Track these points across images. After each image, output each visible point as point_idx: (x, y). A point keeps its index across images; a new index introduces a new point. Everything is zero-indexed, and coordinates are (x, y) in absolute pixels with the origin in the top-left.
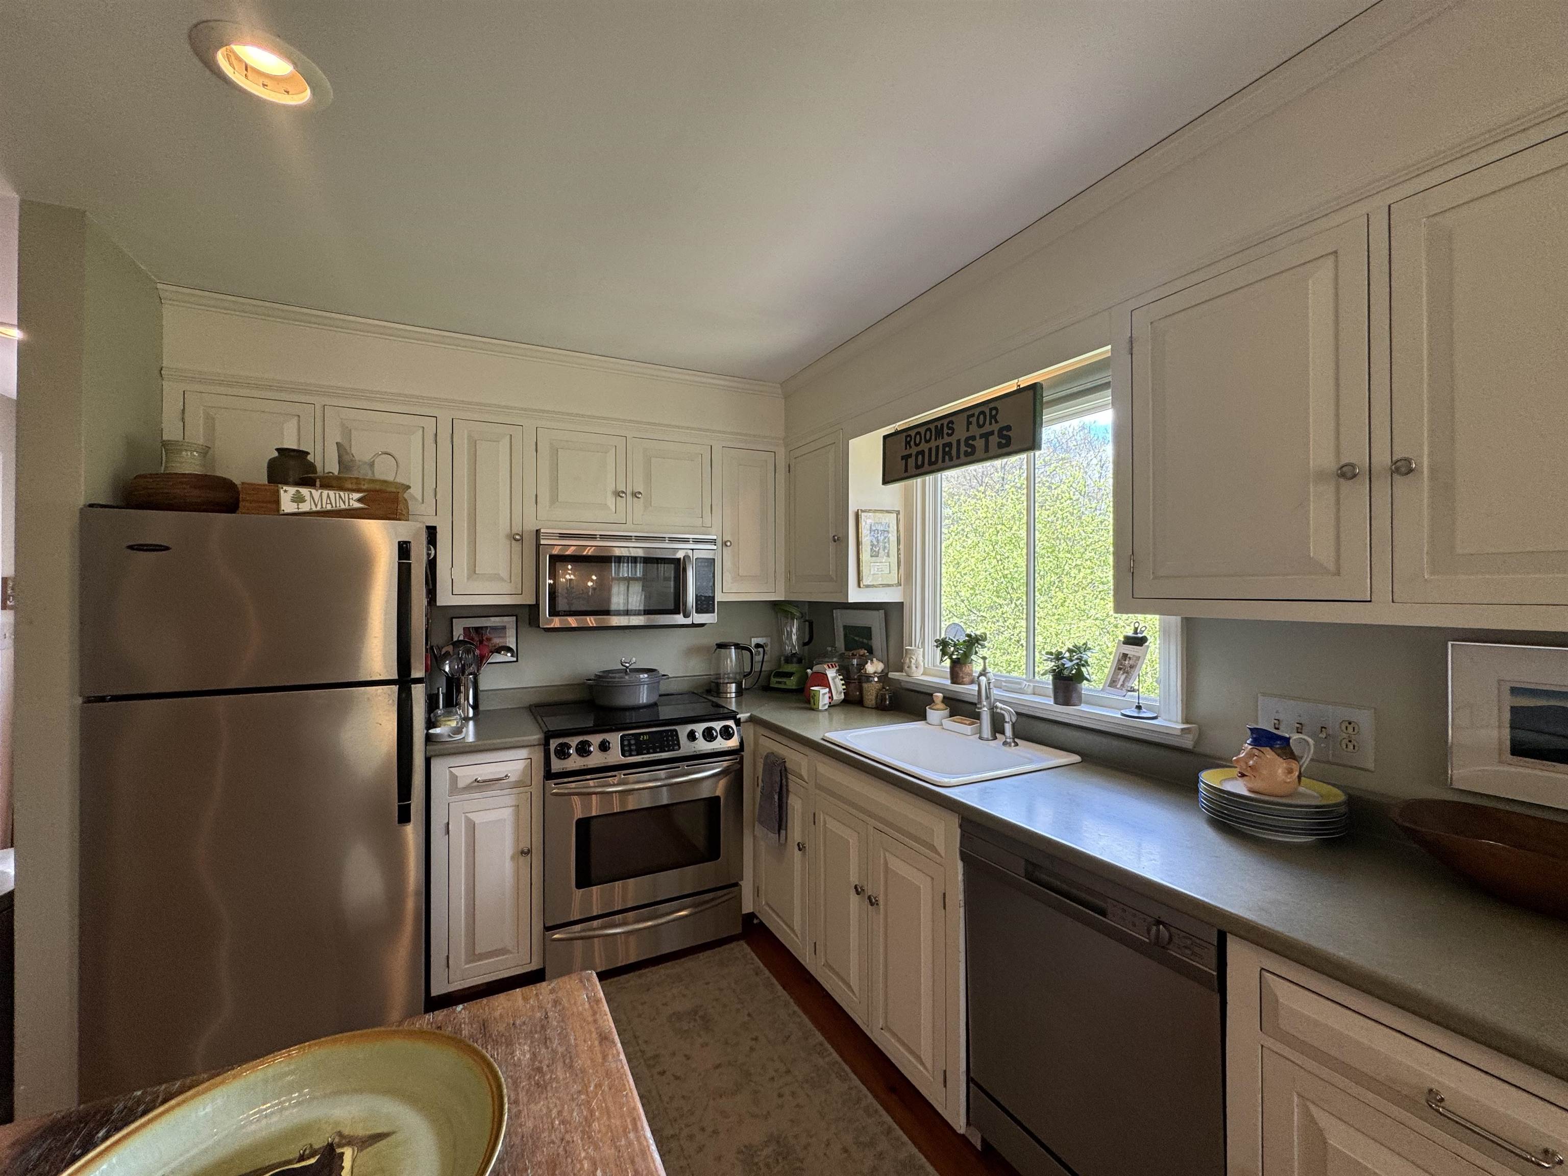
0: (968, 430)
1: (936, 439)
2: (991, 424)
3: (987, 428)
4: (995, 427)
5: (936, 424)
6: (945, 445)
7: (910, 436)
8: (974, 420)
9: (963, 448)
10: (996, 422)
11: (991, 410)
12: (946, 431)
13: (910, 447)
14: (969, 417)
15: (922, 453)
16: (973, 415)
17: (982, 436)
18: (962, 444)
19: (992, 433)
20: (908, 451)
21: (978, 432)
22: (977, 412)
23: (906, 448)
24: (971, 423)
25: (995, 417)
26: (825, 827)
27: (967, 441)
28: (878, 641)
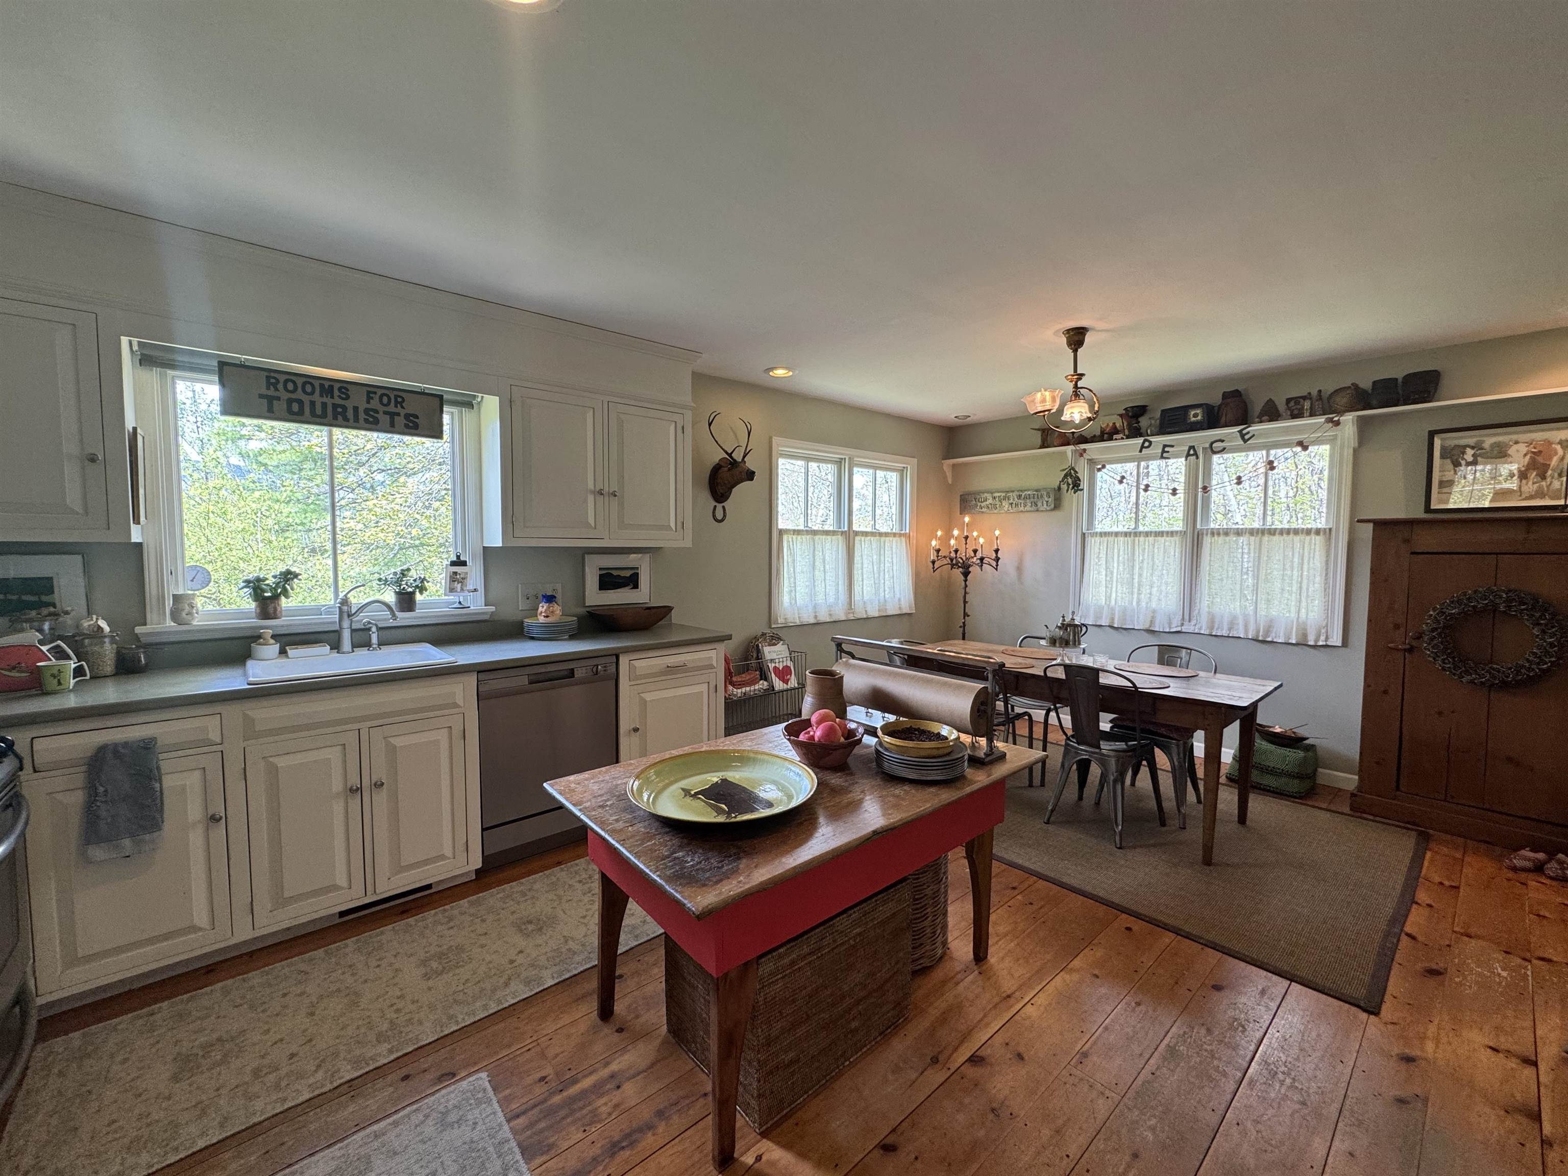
1: (321, 395)
3: (391, 407)
4: (403, 412)
5: (321, 382)
6: (335, 406)
7: (278, 381)
8: (377, 398)
9: (362, 416)
10: (403, 407)
11: (396, 397)
12: (336, 393)
14: (368, 392)
15: (300, 402)
16: (375, 393)
17: (385, 413)
18: (361, 410)
19: (398, 414)
20: (271, 392)
21: (381, 409)
22: (380, 392)
23: (268, 388)
24: (372, 398)
25: (401, 403)
26: (273, 772)
27: (367, 411)
28: (72, 594)
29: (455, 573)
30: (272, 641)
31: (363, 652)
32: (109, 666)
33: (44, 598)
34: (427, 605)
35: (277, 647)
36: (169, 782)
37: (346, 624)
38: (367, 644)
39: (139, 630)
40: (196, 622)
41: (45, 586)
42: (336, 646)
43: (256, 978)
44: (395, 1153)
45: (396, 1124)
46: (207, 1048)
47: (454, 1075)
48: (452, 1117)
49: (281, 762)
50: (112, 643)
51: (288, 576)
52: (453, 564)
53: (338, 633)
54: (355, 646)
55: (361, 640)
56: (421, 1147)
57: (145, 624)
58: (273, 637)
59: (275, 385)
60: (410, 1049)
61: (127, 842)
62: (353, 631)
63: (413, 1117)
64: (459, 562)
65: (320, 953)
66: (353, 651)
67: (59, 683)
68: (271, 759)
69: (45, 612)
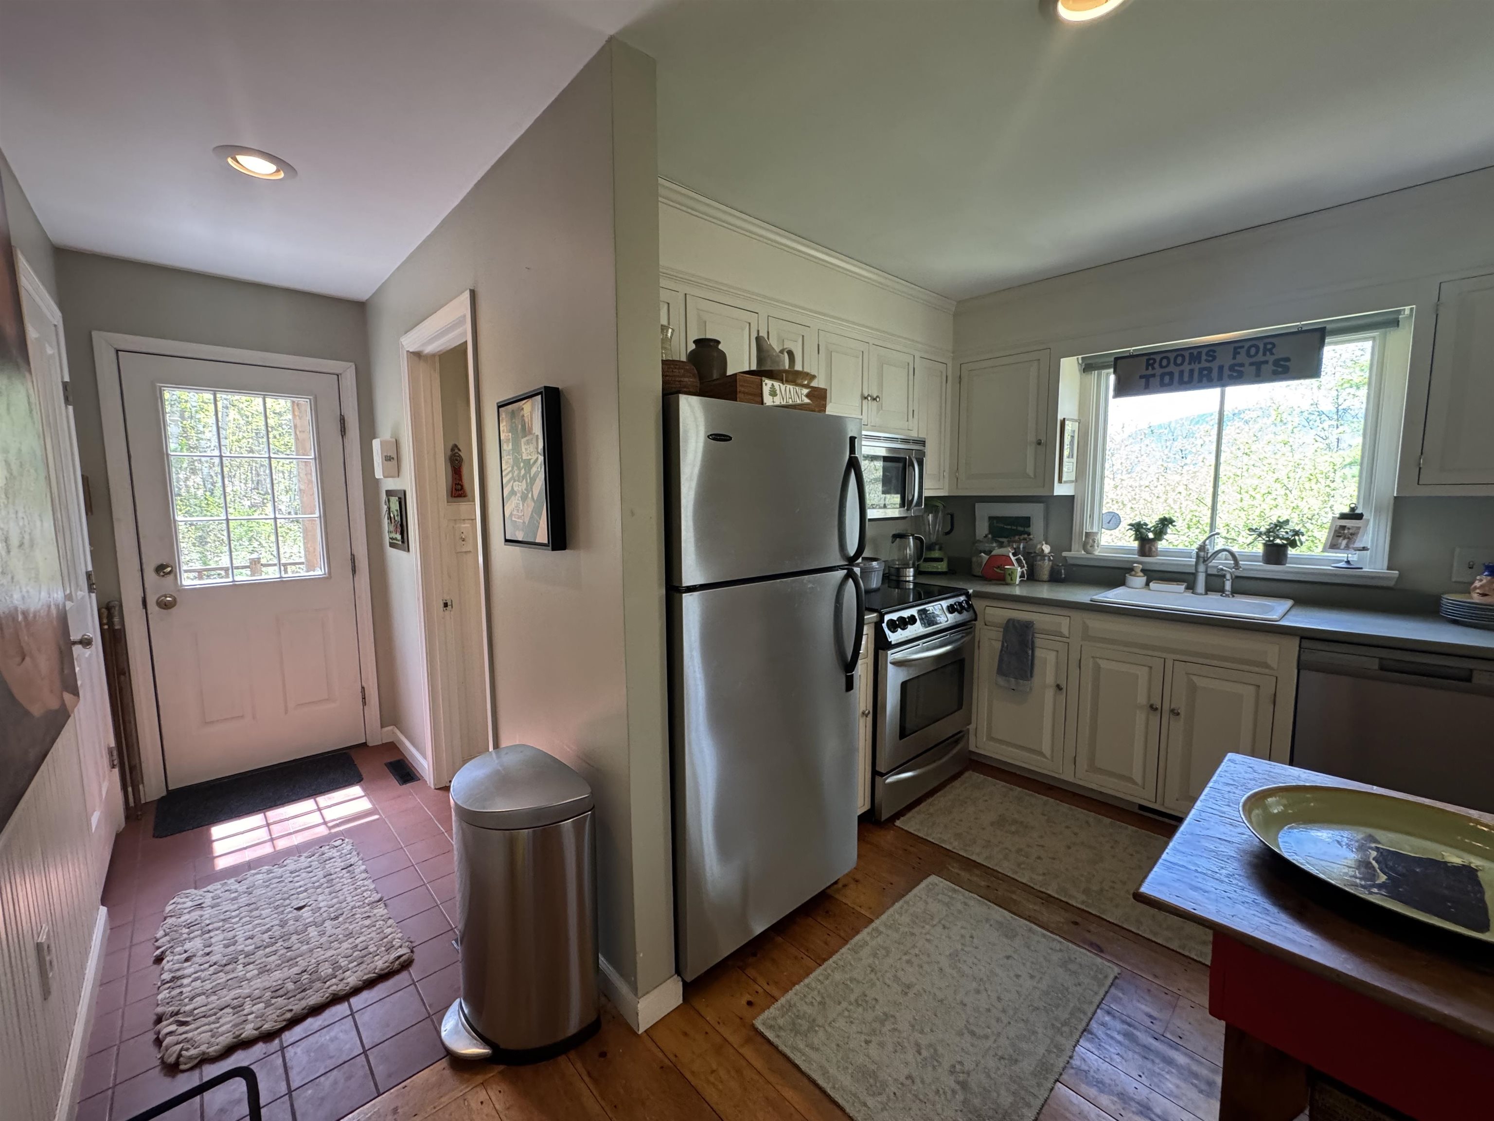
0: (1234, 358)
1: (1190, 364)
2: (1264, 354)
3: (1260, 357)
4: (1271, 359)
5: (1191, 351)
6: (1201, 370)
7: (1155, 360)
8: (1244, 351)
9: (1227, 372)
10: (1272, 354)
11: (1265, 344)
12: (1204, 357)
13: (1153, 368)
14: (1235, 348)
15: (1171, 374)
16: (1242, 347)
17: (1251, 364)
18: (1226, 367)
19: (1267, 362)
20: (1150, 372)
21: (1247, 361)
22: (1247, 345)
23: (1147, 369)
24: (1239, 353)
25: (1270, 350)
26: (1097, 669)
27: (1232, 368)
28: (1037, 528)
29: (1343, 527)
30: (1141, 574)
31: (1214, 597)
32: (1045, 574)
33: (1026, 529)
34: (1298, 560)
35: (1145, 579)
36: (1039, 653)
37: (1202, 568)
38: (1222, 591)
39: (1065, 554)
40: (1096, 553)
41: (1026, 521)
42: (1191, 587)
43: (1064, 807)
44: (1028, 947)
45: (1044, 936)
46: (1015, 822)
47: (1102, 951)
48: (1072, 967)
49: (1104, 664)
50: (1049, 560)
51: (1166, 522)
52: (1343, 516)
53: (1194, 575)
54: (1209, 589)
55: (1215, 584)
56: (1041, 959)
57: (1070, 551)
58: (1143, 571)
59: (1152, 365)
60: (1094, 912)
61: (1013, 680)
62: (1208, 576)
63: (1055, 943)
64: (1353, 515)
65: (1107, 821)
66: (1206, 594)
67: (1012, 580)
68: (1098, 660)
69: (1022, 537)
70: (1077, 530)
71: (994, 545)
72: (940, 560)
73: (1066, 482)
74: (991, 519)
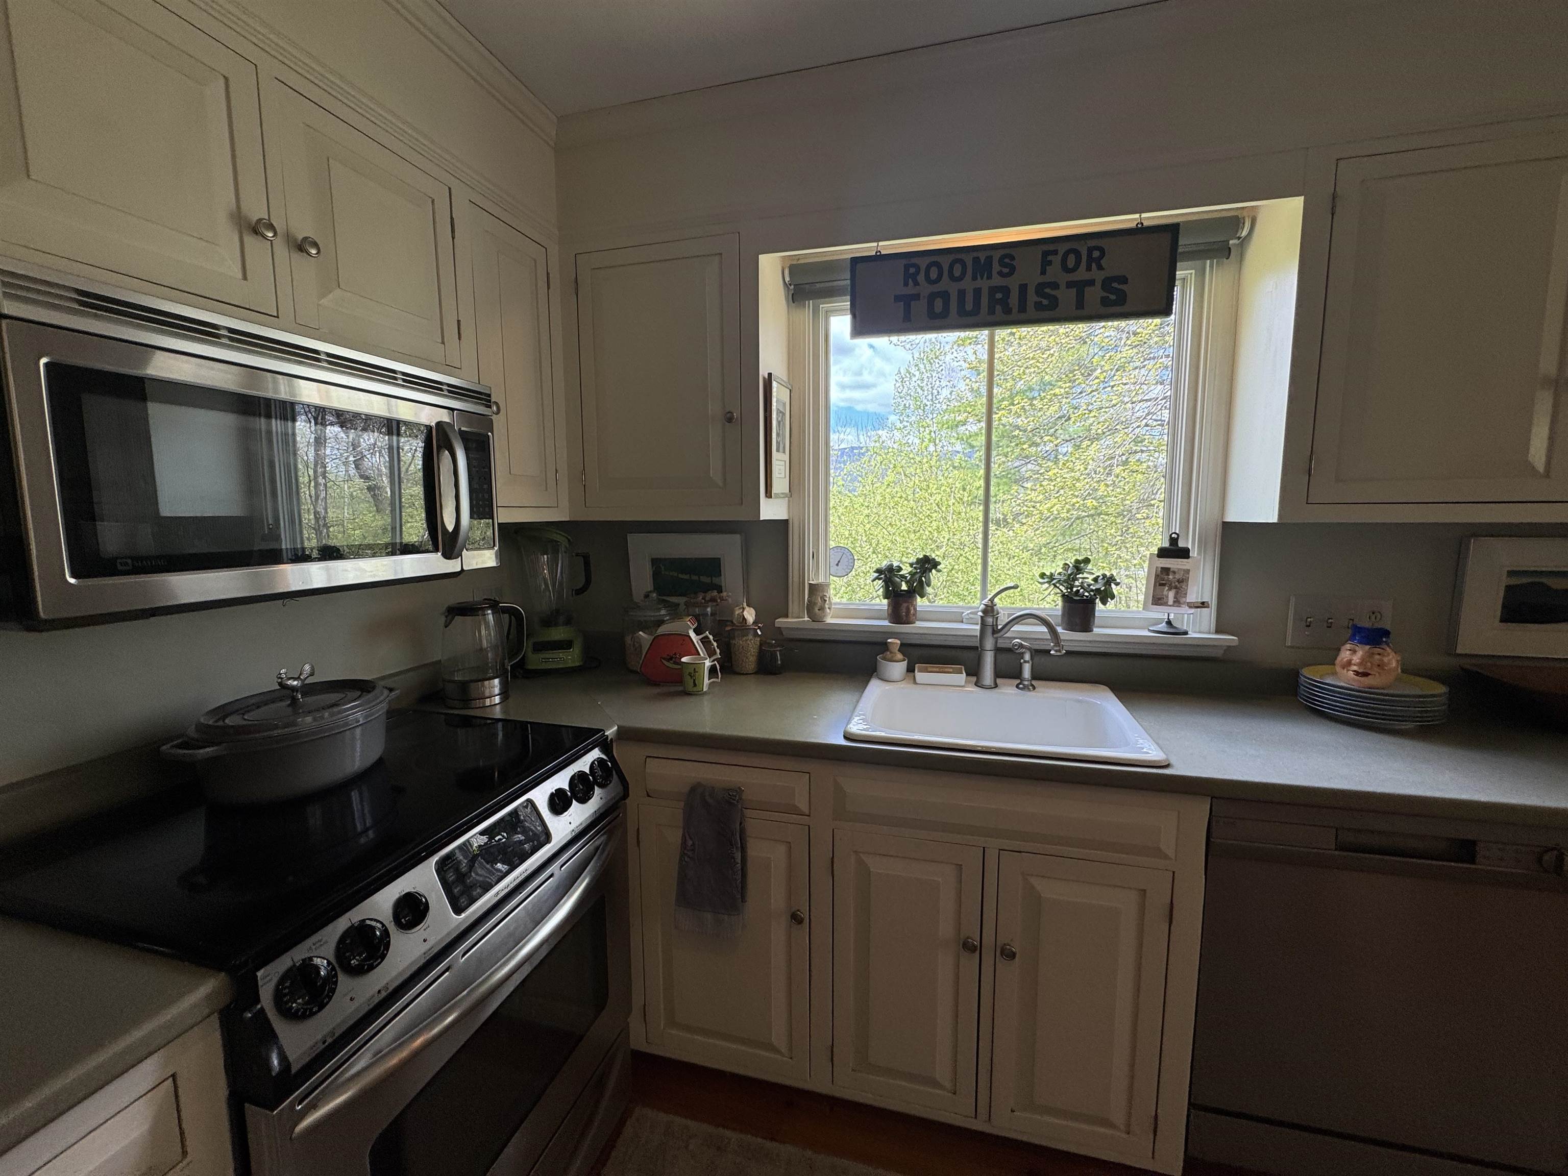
0: (1043, 272)
2: (1089, 269)
4: (1098, 276)
7: (918, 268)
8: (1057, 260)
10: (1100, 268)
11: (1090, 250)
12: (996, 267)
15: (945, 296)
16: (1053, 252)
18: (1031, 291)
19: (1091, 283)
20: (910, 290)
21: (1063, 278)
22: (1061, 250)
24: (1050, 263)
25: (1098, 260)
26: (864, 875)
27: (1040, 288)
28: (732, 576)
30: (900, 656)
31: (1010, 688)
34: (1112, 622)
36: (754, 851)
37: (989, 644)
39: (781, 622)
42: (974, 674)
49: (876, 865)
50: (756, 636)
51: (927, 565)
52: (1163, 553)
53: (978, 653)
54: (999, 675)
57: (787, 616)
58: (901, 649)
59: (914, 277)
62: (998, 653)
64: (1174, 551)
66: (996, 686)
67: (695, 685)
68: (861, 855)
69: (708, 596)
70: (796, 579)
71: (663, 612)
72: (566, 645)
73: (777, 496)
74: (655, 562)
